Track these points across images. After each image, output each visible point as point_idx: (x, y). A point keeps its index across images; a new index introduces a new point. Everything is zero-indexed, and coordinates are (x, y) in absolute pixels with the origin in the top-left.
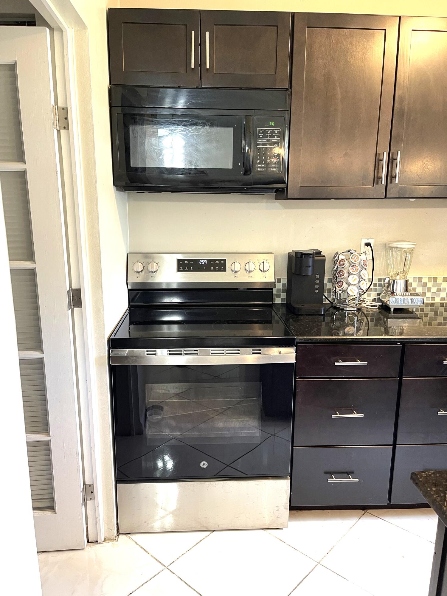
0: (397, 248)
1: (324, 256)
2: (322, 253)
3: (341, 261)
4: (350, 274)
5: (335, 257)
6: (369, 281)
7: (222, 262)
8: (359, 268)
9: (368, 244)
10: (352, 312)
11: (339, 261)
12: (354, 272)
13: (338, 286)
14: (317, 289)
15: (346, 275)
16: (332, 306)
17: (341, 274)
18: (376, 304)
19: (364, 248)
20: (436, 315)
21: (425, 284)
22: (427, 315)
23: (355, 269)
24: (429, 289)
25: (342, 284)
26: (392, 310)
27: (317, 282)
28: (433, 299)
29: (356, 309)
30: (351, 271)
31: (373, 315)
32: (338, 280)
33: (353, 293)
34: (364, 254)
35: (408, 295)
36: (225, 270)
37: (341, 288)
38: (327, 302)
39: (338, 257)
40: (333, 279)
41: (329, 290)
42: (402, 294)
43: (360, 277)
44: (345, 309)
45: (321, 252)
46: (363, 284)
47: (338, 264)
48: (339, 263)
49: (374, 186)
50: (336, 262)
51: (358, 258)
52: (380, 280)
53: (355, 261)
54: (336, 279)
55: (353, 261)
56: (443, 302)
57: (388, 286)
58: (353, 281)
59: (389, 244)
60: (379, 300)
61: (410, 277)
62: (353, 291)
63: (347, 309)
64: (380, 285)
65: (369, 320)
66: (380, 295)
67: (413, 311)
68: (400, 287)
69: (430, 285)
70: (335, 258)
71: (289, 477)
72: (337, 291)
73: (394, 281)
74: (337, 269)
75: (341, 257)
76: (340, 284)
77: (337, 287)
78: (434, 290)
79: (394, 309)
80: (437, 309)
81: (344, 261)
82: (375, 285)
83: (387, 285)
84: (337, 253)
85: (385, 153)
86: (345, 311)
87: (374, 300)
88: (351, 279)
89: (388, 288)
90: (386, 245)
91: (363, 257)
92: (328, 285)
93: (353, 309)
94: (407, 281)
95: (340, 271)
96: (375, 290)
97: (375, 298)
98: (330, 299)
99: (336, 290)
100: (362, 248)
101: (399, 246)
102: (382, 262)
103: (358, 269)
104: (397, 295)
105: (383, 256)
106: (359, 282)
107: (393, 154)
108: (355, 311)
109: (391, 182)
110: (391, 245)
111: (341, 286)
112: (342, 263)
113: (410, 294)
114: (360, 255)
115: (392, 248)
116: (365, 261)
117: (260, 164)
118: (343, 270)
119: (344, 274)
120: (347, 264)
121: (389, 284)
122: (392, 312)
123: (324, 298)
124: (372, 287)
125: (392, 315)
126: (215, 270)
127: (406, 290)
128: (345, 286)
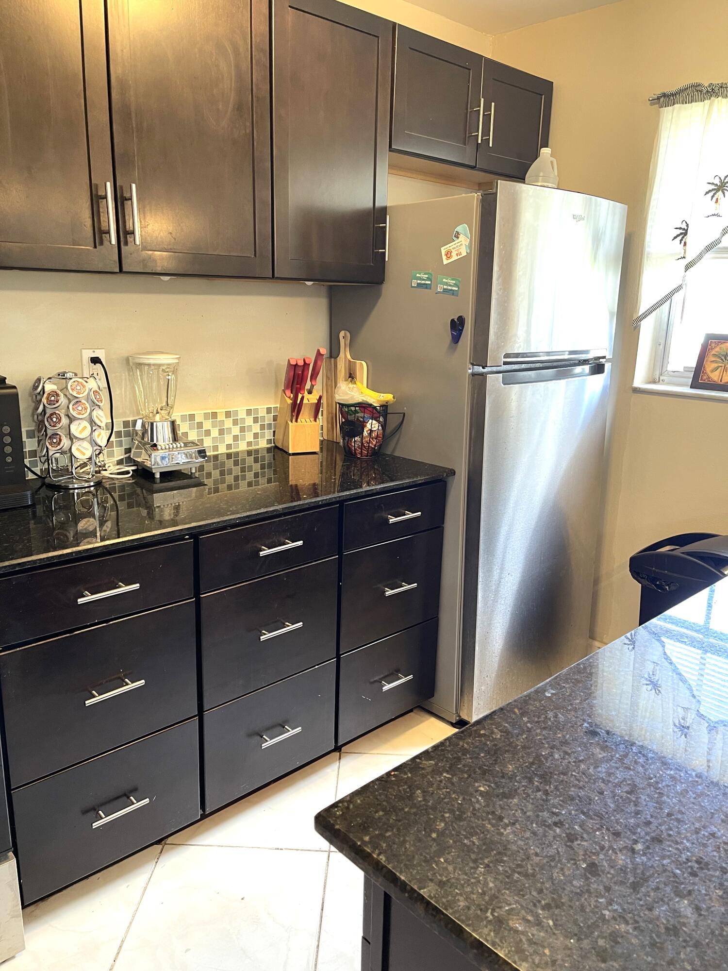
0: (149, 365)
1: (14, 387)
2: (7, 381)
3: (49, 394)
4: (71, 419)
5: (35, 387)
6: (108, 429)
8: (88, 405)
9: (95, 360)
10: (87, 490)
11: (45, 395)
12: (79, 414)
13: (51, 444)
14: (9, 455)
15: (65, 421)
16: (43, 484)
17: (54, 420)
18: (127, 469)
19: (88, 368)
20: (222, 473)
21: (200, 425)
22: (209, 475)
23: (80, 408)
24: (208, 433)
25: (60, 440)
26: (158, 476)
27: (7, 439)
28: (216, 448)
29: (92, 484)
30: (73, 413)
31: (123, 487)
32: (50, 433)
33: (84, 454)
34: (92, 379)
35: (181, 447)
37: (59, 447)
38: (30, 476)
39: (43, 387)
40: (39, 431)
41: (33, 454)
42: (167, 447)
43: (92, 422)
44: (71, 486)
45: (6, 378)
46: (99, 435)
47: (44, 400)
48: (48, 398)
49: (95, 247)
50: (39, 397)
51: (84, 386)
52: (126, 424)
53: (79, 393)
54: (46, 431)
55: (75, 394)
56: (231, 451)
57: (143, 434)
58: (81, 432)
59: (134, 358)
60: (129, 461)
61: (176, 416)
62: (82, 451)
63: (76, 486)
64: (127, 434)
66: (130, 452)
67: (191, 473)
68: (163, 434)
69: (207, 425)
70: (36, 390)
71: (11, 854)
72: (51, 453)
73: (152, 424)
74: (44, 411)
75: (49, 387)
76: (55, 441)
77: (50, 447)
78: (215, 433)
79: (161, 473)
80: (223, 464)
81: (58, 395)
82: (119, 434)
83: (140, 433)
84: (39, 380)
85: (108, 184)
86: (71, 491)
87: (120, 462)
88: (75, 429)
89: (143, 438)
90: (127, 360)
91: (92, 384)
92: (30, 445)
93: (86, 485)
94: (173, 423)
95: (52, 415)
96: (120, 444)
97: (122, 457)
98: (37, 470)
99: (47, 451)
100: (84, 367)
101: (152, 362)
102: (125, 392)
103: (86, 409)
104: (162, 449)
105: (125, 379)
106: (93, 431)
107: (121, 187)
108: (92, 489)
109: (126, 244)
110: (138, 361)
111: (59, 444)
112: (53, 398)
113: (183, 445)
114: (86, 382)
115: (140, 365)
116: (97, 392)
118: (57, 412)
119: (60, 420)
120: (62, 400)
121: (145, 432)
122: (158, 481)
123: (26, 469)
124: (113, 439)
125: (157, 486)
127: (175, 439)
128: (65, 442)
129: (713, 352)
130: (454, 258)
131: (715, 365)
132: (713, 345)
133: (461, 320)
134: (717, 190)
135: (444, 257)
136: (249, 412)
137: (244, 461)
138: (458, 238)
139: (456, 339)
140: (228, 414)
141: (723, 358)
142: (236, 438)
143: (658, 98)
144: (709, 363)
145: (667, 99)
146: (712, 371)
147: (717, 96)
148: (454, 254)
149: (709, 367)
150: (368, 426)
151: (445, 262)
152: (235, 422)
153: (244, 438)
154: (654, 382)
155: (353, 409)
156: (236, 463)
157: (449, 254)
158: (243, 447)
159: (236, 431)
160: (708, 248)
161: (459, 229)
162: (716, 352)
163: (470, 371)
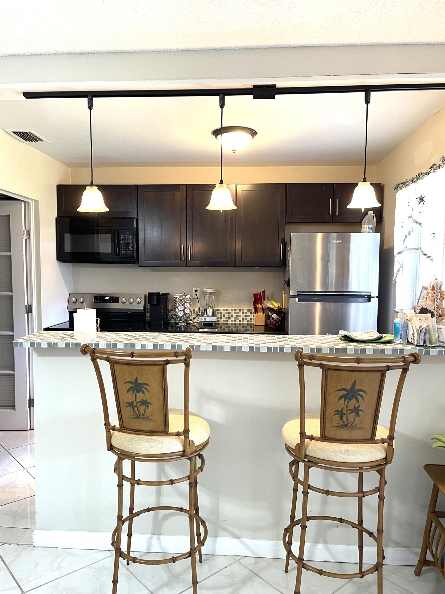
4: (179, 305)
7: (117, 298)
9: (197, 291)
15: (177, 305)
16: (175, 323)
17: (175, 305)
21: (230, 313)
23: (181, 302)
24: (232, 316)
26: (202, 324)
27: (162, 308)
28: (235, 321)
29: (185, 323)
32: (175, 308)
33: (181, 315)
34: (189, 295)
36: (118, 302)
43: (185, 307)
44: (180, 323)
46: (188, 311)
49: (181, 261)
55: (180, 298)
56: (241, 323)
69: (232, 313)
73: (207, 310)
75: (176, 296)
76: (175, 311)
78: (235, 316)
79: (204, 324)
80: (238, 327)
82: (202, 312)
88: (180, 308)
100: (193, 292)
101: (207, 291)
103: (183, 303)
104: (207, 316)
106: (184, 309)
112: (176, 299)
117: (123, 251)
118: (176, 303)
122: (203, 326)
124: (200, 313)
126: (113, 302)
136: (248, 310)
137: (246, 327)
140: (240, 310)
142: (243, 319)
152: (243, 313)
153: (246, 319)
155: (269, 310)
156: (243, 327)
158: (245, 322)
159: (243, 316)
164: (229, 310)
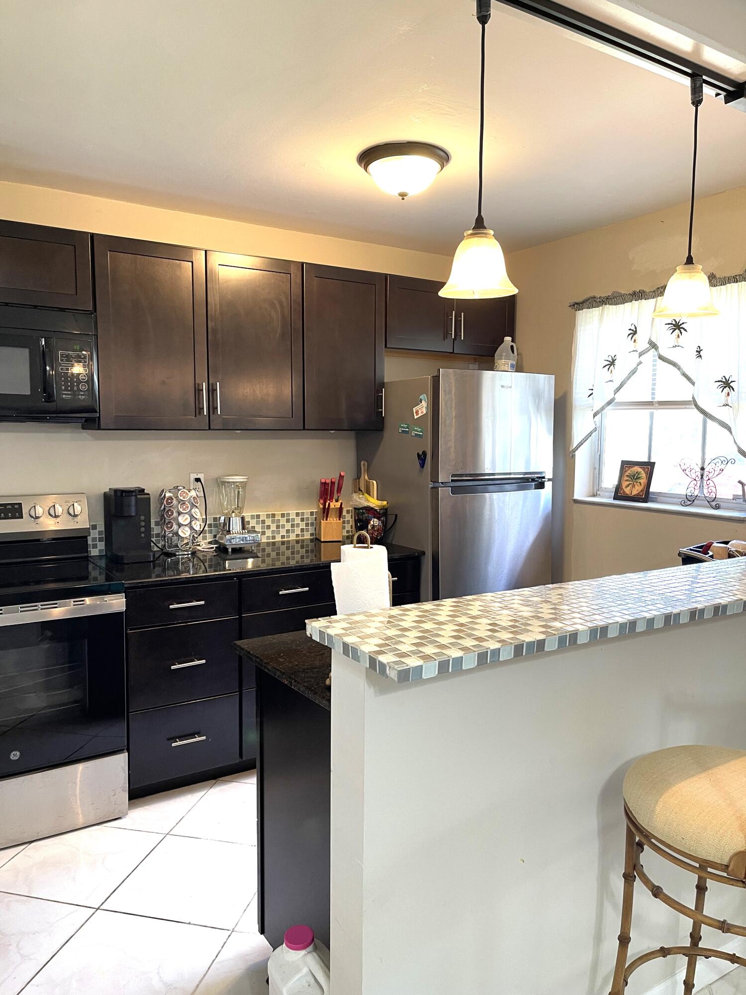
0: (229, 482)
1: (149, 494)
2: (145, 491)
3: (168, 499)
4: (179, 513)
5: (161, 495)
6: (203, 522)
7: (16, 506)
8: (189, 505)
9: (198, 480)
10: (186, 556)
11: (166, 499)
12: (184, 510)
13: (167, 528)
14: (143, 533)
15: (175, 514)
16: (162, 554)
17: (170, 513)
18: (212, 546)
19: (193, 484)
20: (278, 554)
21: (263, 522)
22: (269, 555)
23: (184, 507)
24: (269, 527)
25: (172, 525)
26: (230, 550)
27: (143, 524)
28: (274, 537)
29: (190, 553)
30: (181, 510)
31: (211, 560)
32: (167, 521)
33: (185, 534)
34: (193, 491)
35: (245, 532)
36: (22, 517)
37: (171, 530)
38: (156, 549)
39: (165, 495)
40: (161, 520)
41: (158, 535)
42: (239, 532)
43: (192, 517)
44: (177, 554)
45: (144, 489)
46: (195, 524)
47: (165, 502)
48: (167, 501)
49: (196, 416)
50: (162, 501)
51: (187, 494)
52: (215, 519)
53: (184, 498)
54: (165, 520)
55: (182, 498)
56: (284, 540)
57: (224, 526)
58: (184, 521)
59: (220, 478)
60: (216, 542)
61: (247, 515)
62: (185, 533)
63: (180, 553)
64: (216, 526)
65: (207, 568)
66: (216, 537)
67: (252, 550)
68: (236, 525)
69: (268, 522)
70: (161, 498)
71: (125, 751)
72: (167, 533)
73: (230, 519)
74: (164, 508)
75: (168, 495)
76: (169, 526)
77: (166, 529)
78: (273, 527)
79: (233, 549)
80: (279, 548)
81: (172, 499)
82: (210, 525)
83: (222, 525)
84: (163, 491)
85: (204, 384)
86: (177, 557)
87: (210, 543)
88: (181, 519)
89: (224, 528)
90: (217, 479)
91: (193, 493)
92: (156, 530)
93: (186, 553)
94: (243, 518)
95: (169, 510)
96: (210, 532)
97: (211, 540)
98: (160, 545)
99: (165, 533)
100: (191, 484)
101: (231, 480)
102: (216, 499)
103: (188, 507)
104: (233, 534)
105: (216, 492)
106: (191, 522)
107: (212, 384)
108: (190, 556)
109: (214, 413)
110: (222, 480)
111: (171, 528)
112: (169, 501)
113: (246, 531)
114: (189, 492)
115: (224, 483)
116: (195, 497)
117: (64, 390)
118: (172, 509)
119: (173, 514)
120: (175, 501)
121: (225, 524)
122: (230, 554)
123: (152, 544)
124: (206, 528)
125: (230, 555)
126: (6, 518)
127: (243, 528)
128: (175, 527)
129: (627, 474)
130: (420, 415)
131: (628, 483)
132: (627, 468)
133: (424, 453)
134: (611, 365)
135: (415, 414)
136: (297, 515)
137: (293, 547)
138: (421, 402)
139: (422, 465)
140: (283, 515)
141: (632, 478)
142: (288, 531)
143: (574, 305)
144: (624, 481)
145: (579, 306)
146: (626, 487)
147: (606, 304)
148: (420, 412)
149: (625, 484)
150: (372, 523)
151: (416, 417)
152: (288, 521)
153: (293, 531)
154: (594, 496)
155: (361, 511)
156: (288, 548)
157: (417, 412)
158: (293, 537)
159: (288, 526)
160: (609, 403)
161: (421, 397)
162: (629, 473)
163: (430, 486)
164: (263, 515)
